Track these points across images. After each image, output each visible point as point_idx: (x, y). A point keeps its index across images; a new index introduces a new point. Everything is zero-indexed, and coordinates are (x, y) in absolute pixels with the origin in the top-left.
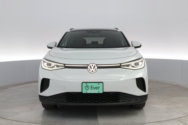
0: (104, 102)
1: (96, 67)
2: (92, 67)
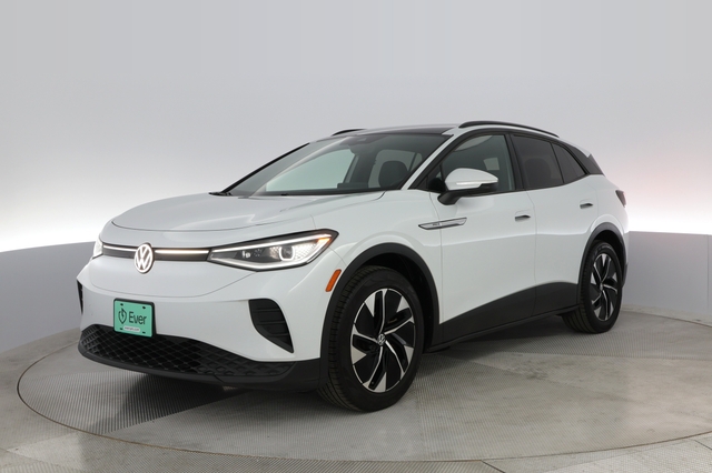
0: (176, 369)
1: (151, 255)
2: (142, 255)
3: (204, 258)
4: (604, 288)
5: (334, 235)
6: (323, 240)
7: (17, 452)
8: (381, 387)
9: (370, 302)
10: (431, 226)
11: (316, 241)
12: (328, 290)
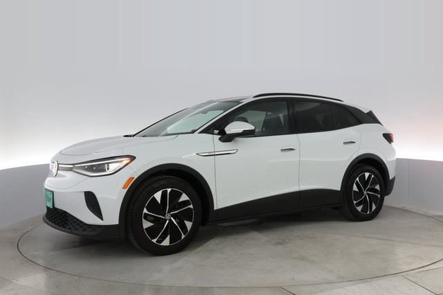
3: (70, 169)
4: (368, 194)
5: (133, 158)
6: (126, 161)
7: (17, 282)
8: (166, 242)
9: (158, 196)
10: (207, 154)
11: (122, 161)
12: (124, 188)
